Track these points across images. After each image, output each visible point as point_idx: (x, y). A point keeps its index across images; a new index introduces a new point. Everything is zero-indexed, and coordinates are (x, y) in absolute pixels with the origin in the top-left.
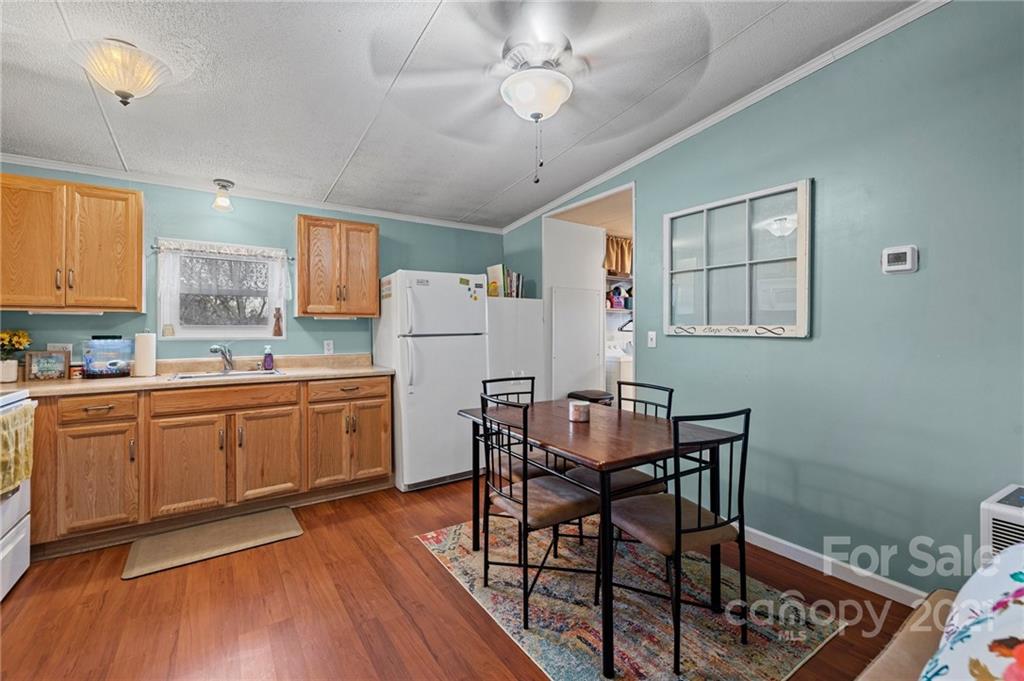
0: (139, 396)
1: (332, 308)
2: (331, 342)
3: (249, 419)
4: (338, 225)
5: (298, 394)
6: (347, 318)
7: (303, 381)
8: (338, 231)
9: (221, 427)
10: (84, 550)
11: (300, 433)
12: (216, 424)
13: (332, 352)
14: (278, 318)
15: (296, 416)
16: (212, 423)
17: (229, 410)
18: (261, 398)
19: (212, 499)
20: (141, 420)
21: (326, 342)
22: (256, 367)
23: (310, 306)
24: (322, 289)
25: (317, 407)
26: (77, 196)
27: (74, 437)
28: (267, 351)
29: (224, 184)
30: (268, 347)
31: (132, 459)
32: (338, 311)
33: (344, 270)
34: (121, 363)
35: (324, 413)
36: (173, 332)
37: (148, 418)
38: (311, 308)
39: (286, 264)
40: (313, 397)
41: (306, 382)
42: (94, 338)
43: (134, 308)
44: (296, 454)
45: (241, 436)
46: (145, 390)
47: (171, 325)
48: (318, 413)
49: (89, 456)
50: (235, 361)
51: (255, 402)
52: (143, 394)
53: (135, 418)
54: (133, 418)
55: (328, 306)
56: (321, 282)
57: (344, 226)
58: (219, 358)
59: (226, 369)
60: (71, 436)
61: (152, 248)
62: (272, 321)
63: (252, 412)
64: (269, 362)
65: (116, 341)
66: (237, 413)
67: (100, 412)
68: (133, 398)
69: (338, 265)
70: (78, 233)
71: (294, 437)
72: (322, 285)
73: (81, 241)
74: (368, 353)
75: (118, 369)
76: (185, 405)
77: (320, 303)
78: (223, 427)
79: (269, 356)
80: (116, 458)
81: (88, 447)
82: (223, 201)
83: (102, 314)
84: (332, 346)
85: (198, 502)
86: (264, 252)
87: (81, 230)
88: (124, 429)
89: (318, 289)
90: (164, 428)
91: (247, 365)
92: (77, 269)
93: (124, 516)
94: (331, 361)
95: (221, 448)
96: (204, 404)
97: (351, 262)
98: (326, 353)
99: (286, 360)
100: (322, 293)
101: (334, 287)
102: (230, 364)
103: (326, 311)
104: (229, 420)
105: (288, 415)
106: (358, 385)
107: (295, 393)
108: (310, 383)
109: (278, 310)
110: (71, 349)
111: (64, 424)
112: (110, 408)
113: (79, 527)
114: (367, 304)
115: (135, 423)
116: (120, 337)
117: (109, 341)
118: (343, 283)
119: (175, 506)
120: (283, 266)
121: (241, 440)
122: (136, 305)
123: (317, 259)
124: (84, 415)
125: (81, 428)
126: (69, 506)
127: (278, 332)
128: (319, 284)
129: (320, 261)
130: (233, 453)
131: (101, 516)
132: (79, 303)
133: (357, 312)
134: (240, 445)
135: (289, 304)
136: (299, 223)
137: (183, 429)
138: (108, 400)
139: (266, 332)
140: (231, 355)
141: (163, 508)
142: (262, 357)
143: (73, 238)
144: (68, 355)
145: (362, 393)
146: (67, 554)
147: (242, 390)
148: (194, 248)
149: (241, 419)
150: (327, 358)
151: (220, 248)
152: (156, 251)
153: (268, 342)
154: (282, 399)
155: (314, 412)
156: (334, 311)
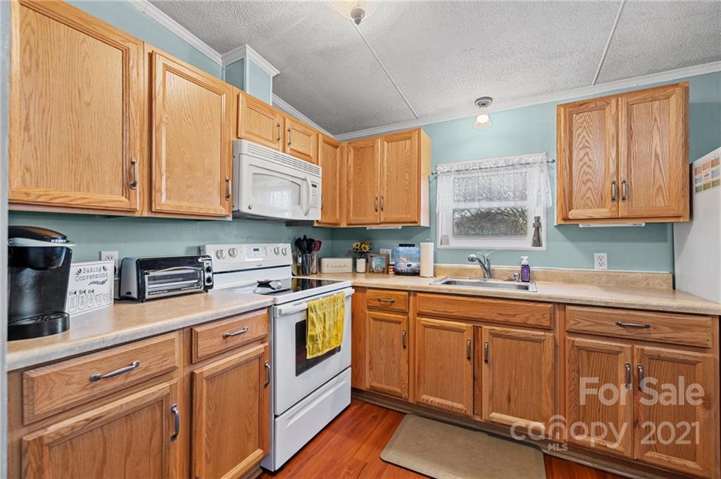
0: (409, 295)
1: (604, 212)
2: (605, 255)
3: (495, 335)
4: (613, 102)
5: (553, 319)
6: (629, 224)
7: (559, 303)
8: (614, 110)
9: (468, 337)
10: (381, 405)
11: (554, 367)
12: (465, 333)
13: (605, 267)
14: (538, 228)
15: (549, 345)
16: (461, 331)
17: (477, 322)
18: (508, 315)
19: (460, 406)
20: (411, 314)
21: (596, 255)
22: (513, 278)
23: (572, 211)
24: (589, 188)
25: (580, 340)
26: (385, 143)
27: (375, 319)
28: (525, 262)
29: (483, 102)
30: (526, 258)
31: (405, 347)
32: (615, 215)
33: (623, 160)
34: (414, 265)
35: (589, 351)
36: (448, 242)
37: (416, 315)
38: (572, 214)
39: (545, 168)
40: (571, 325)
41: (563, 305)
42: (401, 245)
43: (416, 222)
44: (548, 391)
45: (487, 350)
46: (414, 291)
47: (447, 236)
48: (580, 349)
49: (381, 335)
50: (493, 270)
51: (501, 319)
52: (412, 293)
53: (407, 313)
54: (406, 313)
55: (597, 210)
56: (588, 180)
57: (623, 102)
58: (477, 266)
59: (485, 277)
60: (372, 318)
61: (433, 174)
62: (531, 231)
63: (498, 329)
64: (526, 274)
65: (411, 248)
66: (484, 327)
67: (387, 303)
68: (405, 296)
69: (614, 155)
70: (385, 170)
71: (547, 370)
72: (589, 184)
73: (387, 176)
74: (666, 273)
75: (412, 269)
76: (441, 309)
77: (586, 206)
78: (471, 338)
79: (526, 267)
80: (396, 342)
81: (381, 329)
82: (483, 119)
83: (400, 228)
84: (605, 260)
85: (449, 403)
86: (521, 159)
87: (388, 168)
88: (400, 320)
89: (584, 188)
90: (426, 326)
91: (504, 275)
92: (385, 197)
93: (399, 391)
94: (604, 279)
95: (469, 358)
96: (454, 311)
97: (635, 148)
98: (597, 268)
99: (545, 273)
100: (589, 194)
101: (608, 185)
102: (489, 273)
103: (595, 216)
104: (476, 331)
105: (539, 341)
106: (647, 322)
107: (548, 316)
108: (569, 308)
109: (538, 219)
110: (390, 253)
111: (370, 308)
112: (392, 302)
113: (376, 387)
114: (665, 202)
115: (406, 317)
116: (413, 246)
117: (407, 248)
118: (622, 176)
119: (432, 399)
120: (542, 171)
121: (487, 355)
122: (416, 220)
123: (582, 153)
124: (378, 303)
125: (377, 313)
126: (371, 369)
127: (537, 242)
128: (584, 183)
129: (587, 154)
130: (480, 367)
131: (388, 385)
132: (387, 221)
133: (645, 215)
134: (486, 361)
135: (548, 212)
136: (558, 115)
137: (438, 331)
138: (391, 295)
139: (526, 243)
140: (489, 265)
141: (424, 396)
142: (519, 268)
143: (384, 174)
144: (388, 256)
145: (655, 335)
146: (372, 402)
147: (490, 304)
148: (460, 168)
149: (487, 333)
150: (598, 275)
151: (480, 164)
152: (435, 175)
153: (525, 252)
154: (531, 322)
155: (573, 346)
156: (609, 215)
